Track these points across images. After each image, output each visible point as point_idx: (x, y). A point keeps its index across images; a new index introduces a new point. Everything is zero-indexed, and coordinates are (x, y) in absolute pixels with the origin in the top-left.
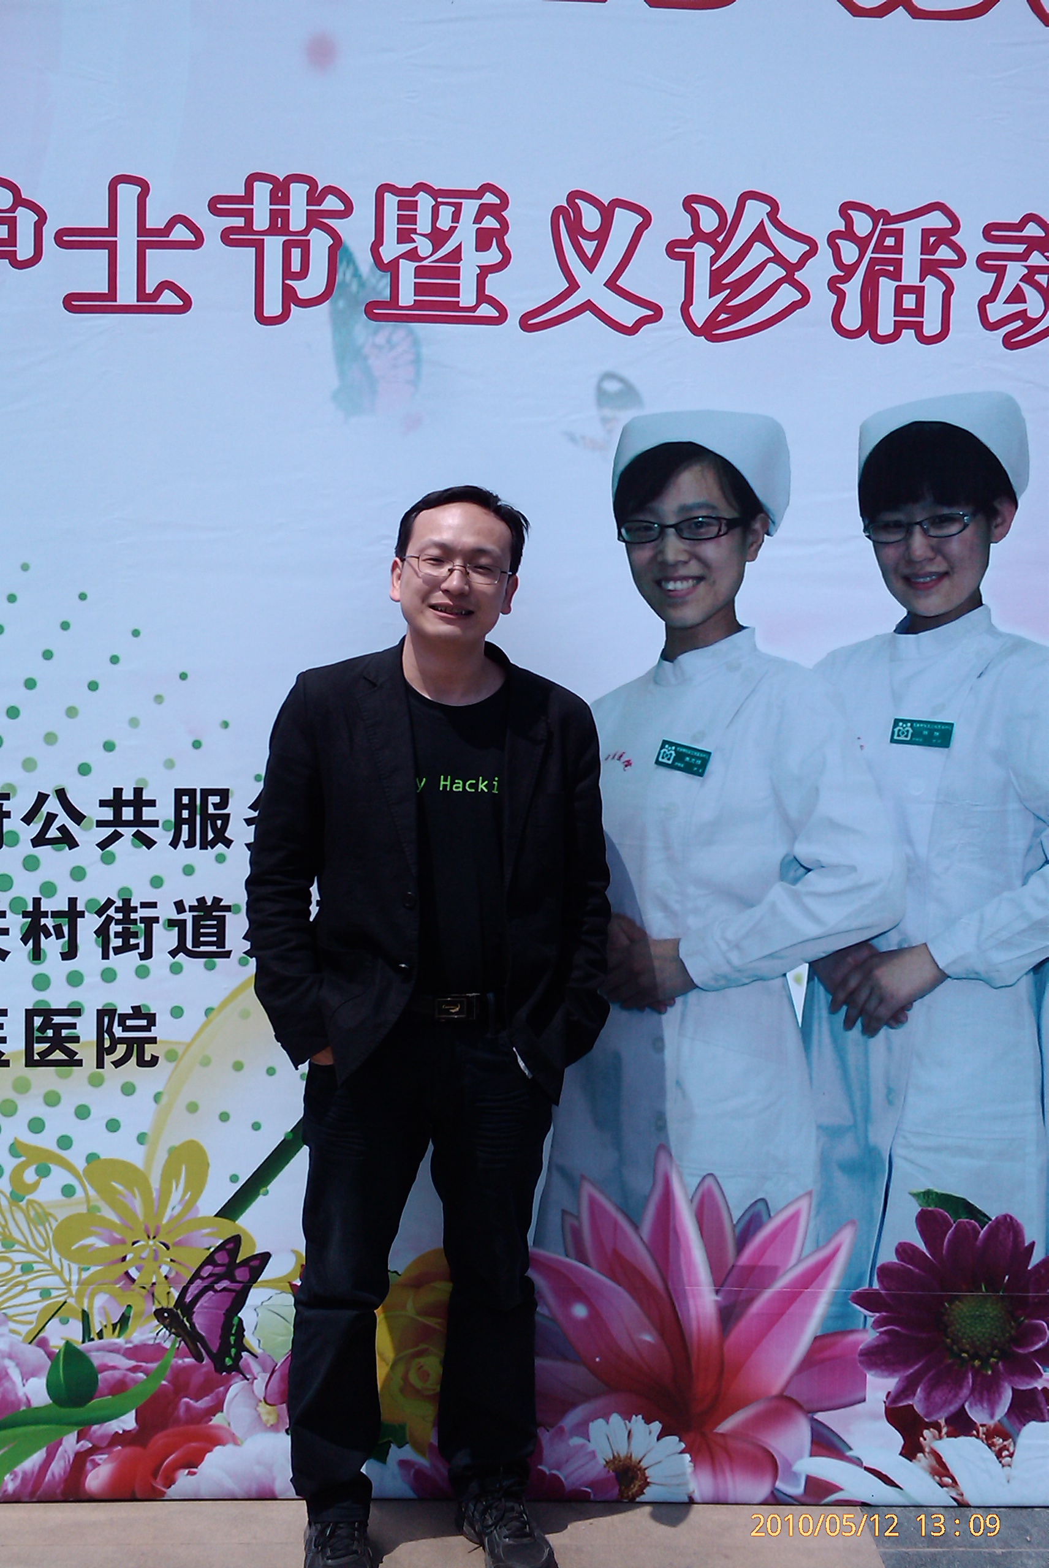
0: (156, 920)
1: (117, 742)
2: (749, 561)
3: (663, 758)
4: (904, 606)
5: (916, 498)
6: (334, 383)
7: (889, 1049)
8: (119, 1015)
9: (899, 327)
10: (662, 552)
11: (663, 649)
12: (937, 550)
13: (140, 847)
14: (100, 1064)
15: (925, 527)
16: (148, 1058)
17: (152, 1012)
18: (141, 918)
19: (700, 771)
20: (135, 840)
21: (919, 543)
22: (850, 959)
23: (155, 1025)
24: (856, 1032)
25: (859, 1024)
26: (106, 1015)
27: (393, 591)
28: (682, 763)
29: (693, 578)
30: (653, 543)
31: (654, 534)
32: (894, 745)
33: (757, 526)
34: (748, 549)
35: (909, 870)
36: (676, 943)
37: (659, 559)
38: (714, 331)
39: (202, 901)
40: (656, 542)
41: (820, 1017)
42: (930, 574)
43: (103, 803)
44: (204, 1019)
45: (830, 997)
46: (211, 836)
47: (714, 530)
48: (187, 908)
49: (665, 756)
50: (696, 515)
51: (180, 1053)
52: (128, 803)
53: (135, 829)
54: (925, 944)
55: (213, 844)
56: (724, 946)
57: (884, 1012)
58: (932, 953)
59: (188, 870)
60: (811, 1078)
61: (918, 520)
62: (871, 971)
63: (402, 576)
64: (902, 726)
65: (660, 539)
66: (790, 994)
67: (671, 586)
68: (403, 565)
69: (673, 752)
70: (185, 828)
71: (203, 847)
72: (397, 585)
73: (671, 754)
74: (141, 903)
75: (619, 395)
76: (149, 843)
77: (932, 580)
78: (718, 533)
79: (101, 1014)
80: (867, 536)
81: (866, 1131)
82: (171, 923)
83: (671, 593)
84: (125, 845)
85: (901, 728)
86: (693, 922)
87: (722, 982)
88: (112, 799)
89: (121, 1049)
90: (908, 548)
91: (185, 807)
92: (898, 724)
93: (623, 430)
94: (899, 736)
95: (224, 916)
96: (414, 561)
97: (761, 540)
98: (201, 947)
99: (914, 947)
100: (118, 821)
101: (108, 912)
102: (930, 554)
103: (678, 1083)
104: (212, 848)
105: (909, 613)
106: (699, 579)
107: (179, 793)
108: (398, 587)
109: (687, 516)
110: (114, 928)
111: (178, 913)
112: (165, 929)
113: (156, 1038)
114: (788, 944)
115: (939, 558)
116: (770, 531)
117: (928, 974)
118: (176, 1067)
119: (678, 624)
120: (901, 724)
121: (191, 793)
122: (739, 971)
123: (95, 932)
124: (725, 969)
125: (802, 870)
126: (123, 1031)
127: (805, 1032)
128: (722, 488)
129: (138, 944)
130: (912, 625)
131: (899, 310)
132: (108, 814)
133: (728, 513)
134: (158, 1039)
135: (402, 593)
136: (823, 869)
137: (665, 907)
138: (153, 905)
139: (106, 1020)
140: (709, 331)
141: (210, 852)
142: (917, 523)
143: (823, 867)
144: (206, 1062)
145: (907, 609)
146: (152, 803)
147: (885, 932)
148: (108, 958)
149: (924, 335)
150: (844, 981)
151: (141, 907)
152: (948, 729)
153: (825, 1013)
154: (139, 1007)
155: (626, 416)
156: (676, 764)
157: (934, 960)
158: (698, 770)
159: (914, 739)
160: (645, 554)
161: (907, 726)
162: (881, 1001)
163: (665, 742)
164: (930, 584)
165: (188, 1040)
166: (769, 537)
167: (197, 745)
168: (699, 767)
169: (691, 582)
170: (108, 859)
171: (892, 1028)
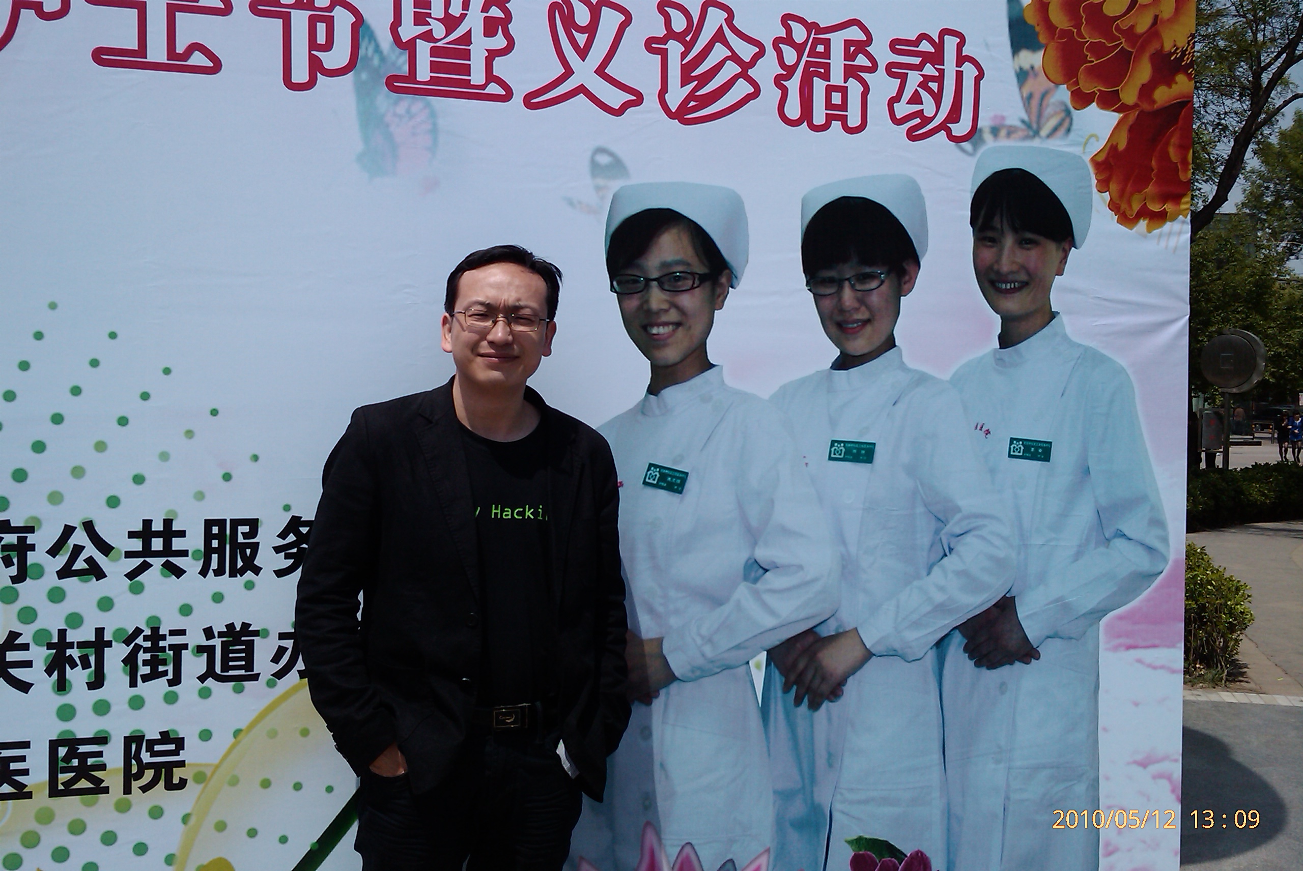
0: (185, 647)
1: (147, 476)
2: (717, 310)
3: (649, 479)
4: (838, 347)
5: (845, 260)
6: (360, 147)
7: (830, 719)
8: (147, 740)
9: (830, 119)
10: (647, 301)
11: (649, 385)
12: (862, 302)
13: (170, 576)
14: (127, 790)
15: (852, 282)
16: (176, 781)
17: (180, 736)
18: (169, 645)
19: (680, 488)
20: (165, 569)
21: (848, 294)
22: (798, 645)
23: (183, 749)
24: (804, 708)
25: (806, 700)
26: (134, 742)
27: (445, 343)
28: (664, 483)
29: (672, 323)
30: (639, 294)
31: (641, 286)
32: (831, 462)
33: (723, 280)
34: (716, 300)
35: (844, 567)
36: (660, 641)
37: (645, 307)
38: (685, 115)
39: (231, 626)
40: (642, 293)
41: (776, 698)
42: (857, 321)
43: (132, 535)
44: (233, 740)
45: (784, 680)
46: (240, 564)
47: (689, 283)
48: (216, 634)
49: (651, 477)
50: (675, 270)
51: (209, 774)
52: (157, 534)
53: (164, 559)
54: (856, 629)
55: (242, 572)
56: (699, 641)
57: (825, 688)
58: (862, 636)
59: (218, 598)
60: (769, 750)
61: (848, 276)
62: (815, 653)
63: (452, 329)
64: (837, 446)
65: (645, 291)
66: (753, 680)
67: (655, 331)
68: (452, 321)
69: (658, 474)
70: (215, 557)
71: (232, 575)
72: (448, 336)
73: (656, 475)
74: (170, 631)
75: (608, 167)
76: (178, 572)
77: (858, 326)
78: (692, 286)
79: (128, 741)
80: (809, 290)
81: (812, 792)
82: (200, 649)
83: (655, 337)
84: (154, 575)
85: (836, 448)
86: (674, 621)
87: (698, 673)
88: (141, 530)
89: (149, 774)
90: (840, 299)
91: (215, 537)
92: (834, 444)
93: (614, 196)
94: (835, 454)
95: (253, 640)
96: (461, 317)
97: (727, 293)
98: (230, 671)
99: (847, 632)
100: (147, 551)
101: (136, 641)
102: (856, 305)
103: (662, 766)
104: (241, 576)
105: (841, 353)
106: (678, 324)
107: (209, 524)
108: (449, 340)
109: (666, 271)
110: (142, 656)
111: (207, 640)
112: (194, 655)
113: (184, 761)
114: (750, 635)
115: (863, 308)
116: (733, 284)
117: (858, 653)
118: (205, 788)
119: (662, 363)
120: (836, 444)
121: (221, 523)
122: (712, 662)
123: (122, 661)
124: (700, 661)
125: (761, 571)
126: (151, 756)
127: (765, 711)
128: (695, 248)
129: (167, 670)
130: (844, 363)
131: (829, 105)
132: (137, 545)
133: (700, 269)
134: (186, 762)
135: (454, 345)
136: (778, 569)
137: (651, 610)
138: (182, 632)
139: (134, 747)
140: (681, 115)
141: (240, 580)
142: (847, 279)
143: (778, 567)
144: (234, 782)
145: (840, 349)
146: (182, 534)
147: (826, 620)
148: (136, 686)
149: (849, 127)
150: (794, 665)
151: (170, 635)
152: (871, 448)
153: (779, 693)
154: (167, 731)
155: (615, 185)
156: (660, 483)
157: (862, 641)
158: (678, 488)
159: (846, 457)
160: (633, 303)
161: (841, 446)
162: (824, 679)
163: (651, 465)
164: (857, 329)
165: (217, 762)
166: (733, 289)
167: (227, 477)
168: (678, 485)
169: (671, 327)
170: (137, 589)
171: (831, 701)
